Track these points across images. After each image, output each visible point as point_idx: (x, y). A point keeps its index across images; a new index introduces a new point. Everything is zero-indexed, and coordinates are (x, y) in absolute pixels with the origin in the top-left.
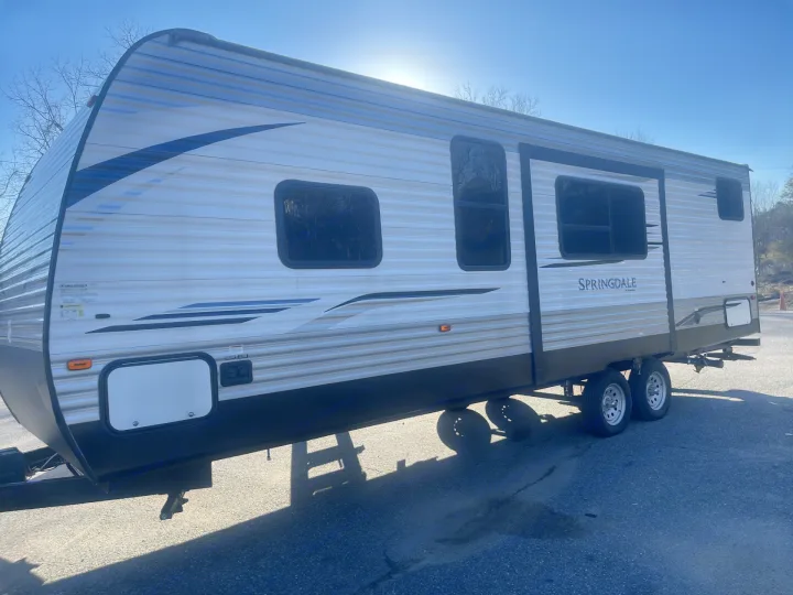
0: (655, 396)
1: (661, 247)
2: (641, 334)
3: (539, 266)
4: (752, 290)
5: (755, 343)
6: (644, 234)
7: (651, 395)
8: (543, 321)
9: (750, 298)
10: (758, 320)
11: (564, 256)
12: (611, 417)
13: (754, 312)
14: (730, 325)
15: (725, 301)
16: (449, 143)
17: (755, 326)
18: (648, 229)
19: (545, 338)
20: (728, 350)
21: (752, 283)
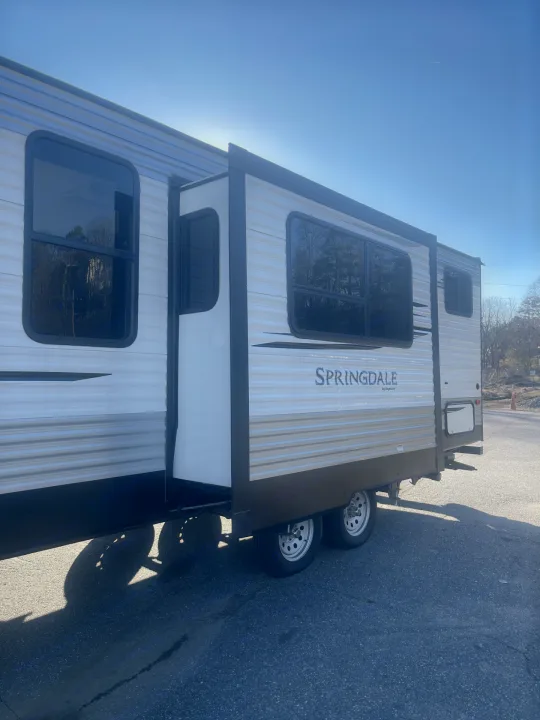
0: (356, 518)
1: (430, 334)
2: (400, 450)
3: (251, 343)
4: (477, 394)
5: (478, 451)
6: (409, 316)
7: (351, 516)
8: (253, 431)
9: (474, 403)
10: (482, 426)
11: (294, 332)
12: (293, 550)
13: (478, 419)
14: (450, 432)
15: (447, 404)
16: (24, 139)
17: (477, 432)
18: (416, 310)
19: (253, 460)
20: (449, 457)
21: (478, 387)
